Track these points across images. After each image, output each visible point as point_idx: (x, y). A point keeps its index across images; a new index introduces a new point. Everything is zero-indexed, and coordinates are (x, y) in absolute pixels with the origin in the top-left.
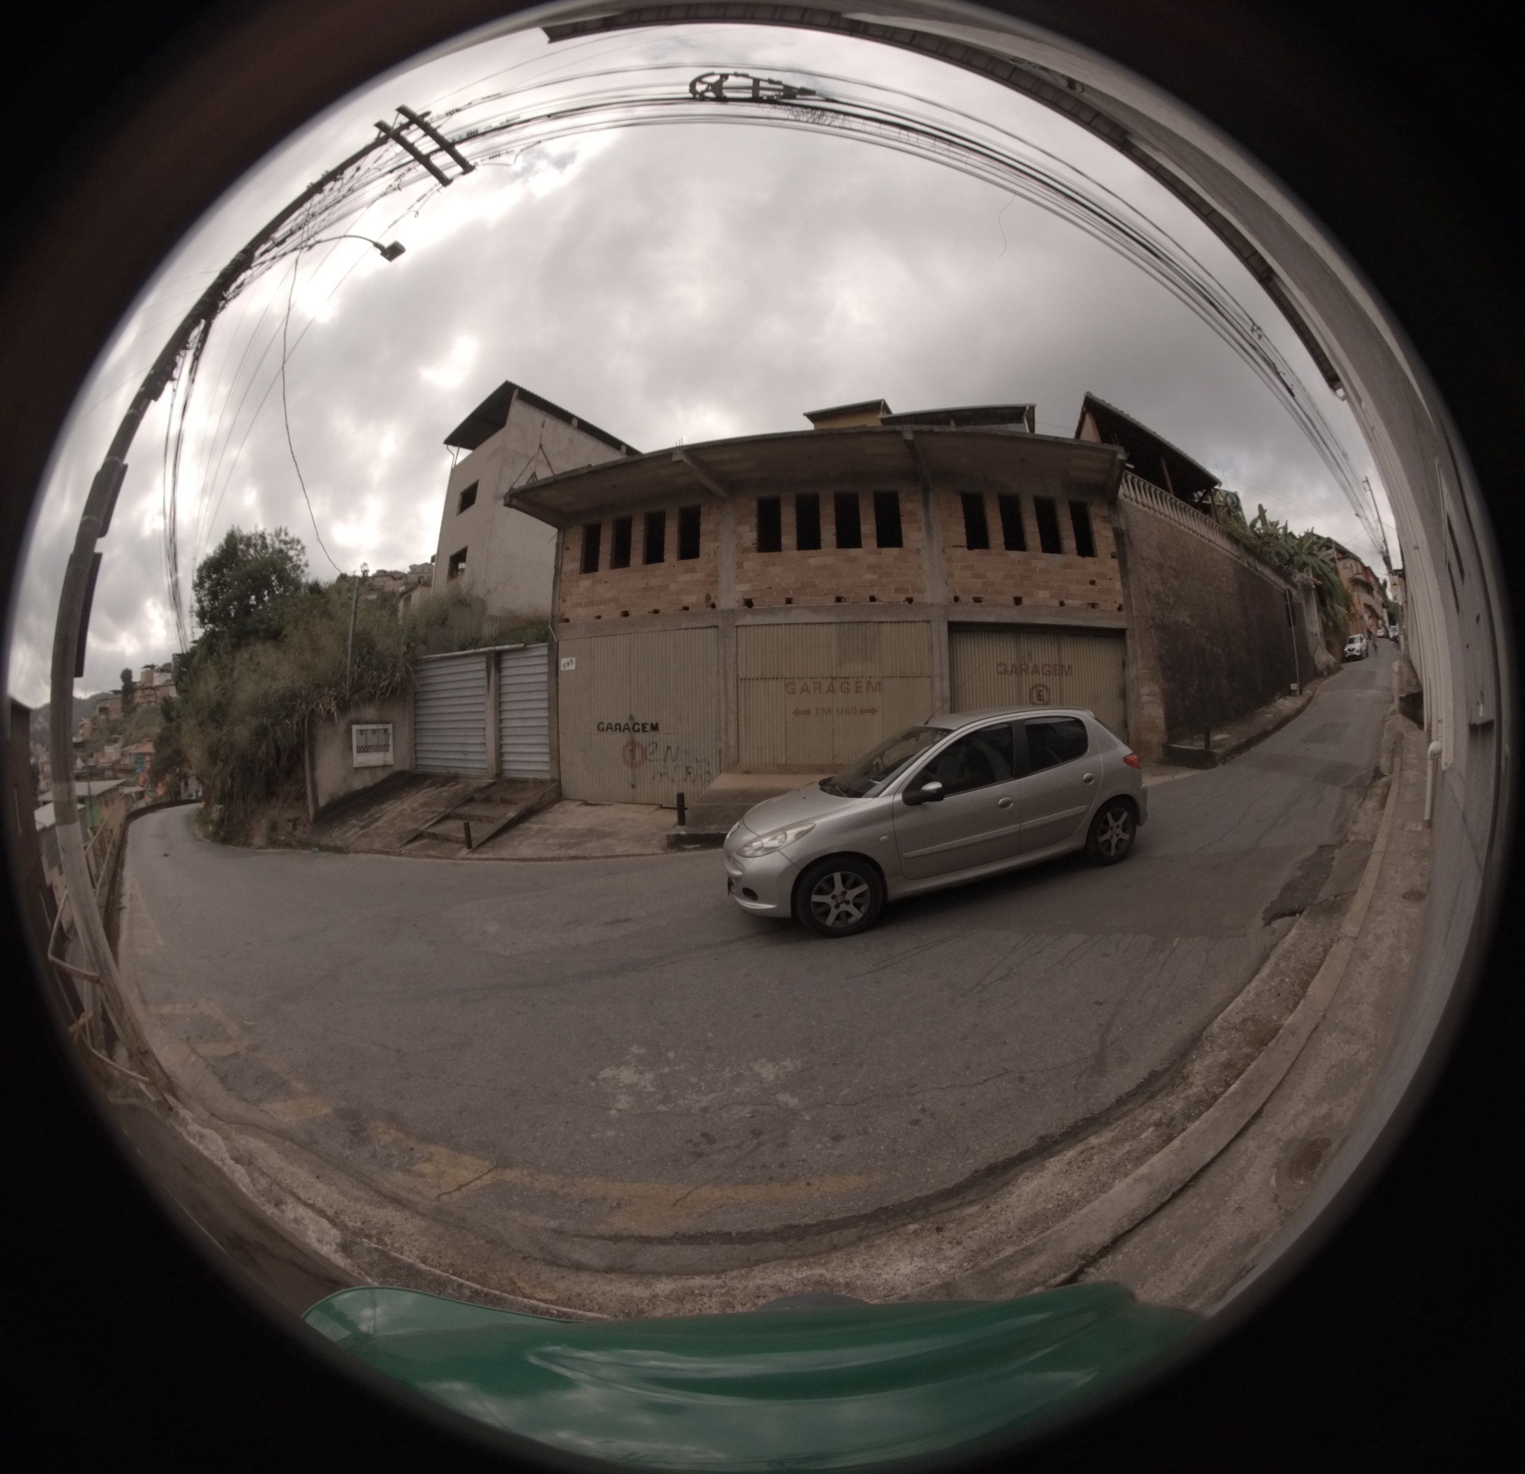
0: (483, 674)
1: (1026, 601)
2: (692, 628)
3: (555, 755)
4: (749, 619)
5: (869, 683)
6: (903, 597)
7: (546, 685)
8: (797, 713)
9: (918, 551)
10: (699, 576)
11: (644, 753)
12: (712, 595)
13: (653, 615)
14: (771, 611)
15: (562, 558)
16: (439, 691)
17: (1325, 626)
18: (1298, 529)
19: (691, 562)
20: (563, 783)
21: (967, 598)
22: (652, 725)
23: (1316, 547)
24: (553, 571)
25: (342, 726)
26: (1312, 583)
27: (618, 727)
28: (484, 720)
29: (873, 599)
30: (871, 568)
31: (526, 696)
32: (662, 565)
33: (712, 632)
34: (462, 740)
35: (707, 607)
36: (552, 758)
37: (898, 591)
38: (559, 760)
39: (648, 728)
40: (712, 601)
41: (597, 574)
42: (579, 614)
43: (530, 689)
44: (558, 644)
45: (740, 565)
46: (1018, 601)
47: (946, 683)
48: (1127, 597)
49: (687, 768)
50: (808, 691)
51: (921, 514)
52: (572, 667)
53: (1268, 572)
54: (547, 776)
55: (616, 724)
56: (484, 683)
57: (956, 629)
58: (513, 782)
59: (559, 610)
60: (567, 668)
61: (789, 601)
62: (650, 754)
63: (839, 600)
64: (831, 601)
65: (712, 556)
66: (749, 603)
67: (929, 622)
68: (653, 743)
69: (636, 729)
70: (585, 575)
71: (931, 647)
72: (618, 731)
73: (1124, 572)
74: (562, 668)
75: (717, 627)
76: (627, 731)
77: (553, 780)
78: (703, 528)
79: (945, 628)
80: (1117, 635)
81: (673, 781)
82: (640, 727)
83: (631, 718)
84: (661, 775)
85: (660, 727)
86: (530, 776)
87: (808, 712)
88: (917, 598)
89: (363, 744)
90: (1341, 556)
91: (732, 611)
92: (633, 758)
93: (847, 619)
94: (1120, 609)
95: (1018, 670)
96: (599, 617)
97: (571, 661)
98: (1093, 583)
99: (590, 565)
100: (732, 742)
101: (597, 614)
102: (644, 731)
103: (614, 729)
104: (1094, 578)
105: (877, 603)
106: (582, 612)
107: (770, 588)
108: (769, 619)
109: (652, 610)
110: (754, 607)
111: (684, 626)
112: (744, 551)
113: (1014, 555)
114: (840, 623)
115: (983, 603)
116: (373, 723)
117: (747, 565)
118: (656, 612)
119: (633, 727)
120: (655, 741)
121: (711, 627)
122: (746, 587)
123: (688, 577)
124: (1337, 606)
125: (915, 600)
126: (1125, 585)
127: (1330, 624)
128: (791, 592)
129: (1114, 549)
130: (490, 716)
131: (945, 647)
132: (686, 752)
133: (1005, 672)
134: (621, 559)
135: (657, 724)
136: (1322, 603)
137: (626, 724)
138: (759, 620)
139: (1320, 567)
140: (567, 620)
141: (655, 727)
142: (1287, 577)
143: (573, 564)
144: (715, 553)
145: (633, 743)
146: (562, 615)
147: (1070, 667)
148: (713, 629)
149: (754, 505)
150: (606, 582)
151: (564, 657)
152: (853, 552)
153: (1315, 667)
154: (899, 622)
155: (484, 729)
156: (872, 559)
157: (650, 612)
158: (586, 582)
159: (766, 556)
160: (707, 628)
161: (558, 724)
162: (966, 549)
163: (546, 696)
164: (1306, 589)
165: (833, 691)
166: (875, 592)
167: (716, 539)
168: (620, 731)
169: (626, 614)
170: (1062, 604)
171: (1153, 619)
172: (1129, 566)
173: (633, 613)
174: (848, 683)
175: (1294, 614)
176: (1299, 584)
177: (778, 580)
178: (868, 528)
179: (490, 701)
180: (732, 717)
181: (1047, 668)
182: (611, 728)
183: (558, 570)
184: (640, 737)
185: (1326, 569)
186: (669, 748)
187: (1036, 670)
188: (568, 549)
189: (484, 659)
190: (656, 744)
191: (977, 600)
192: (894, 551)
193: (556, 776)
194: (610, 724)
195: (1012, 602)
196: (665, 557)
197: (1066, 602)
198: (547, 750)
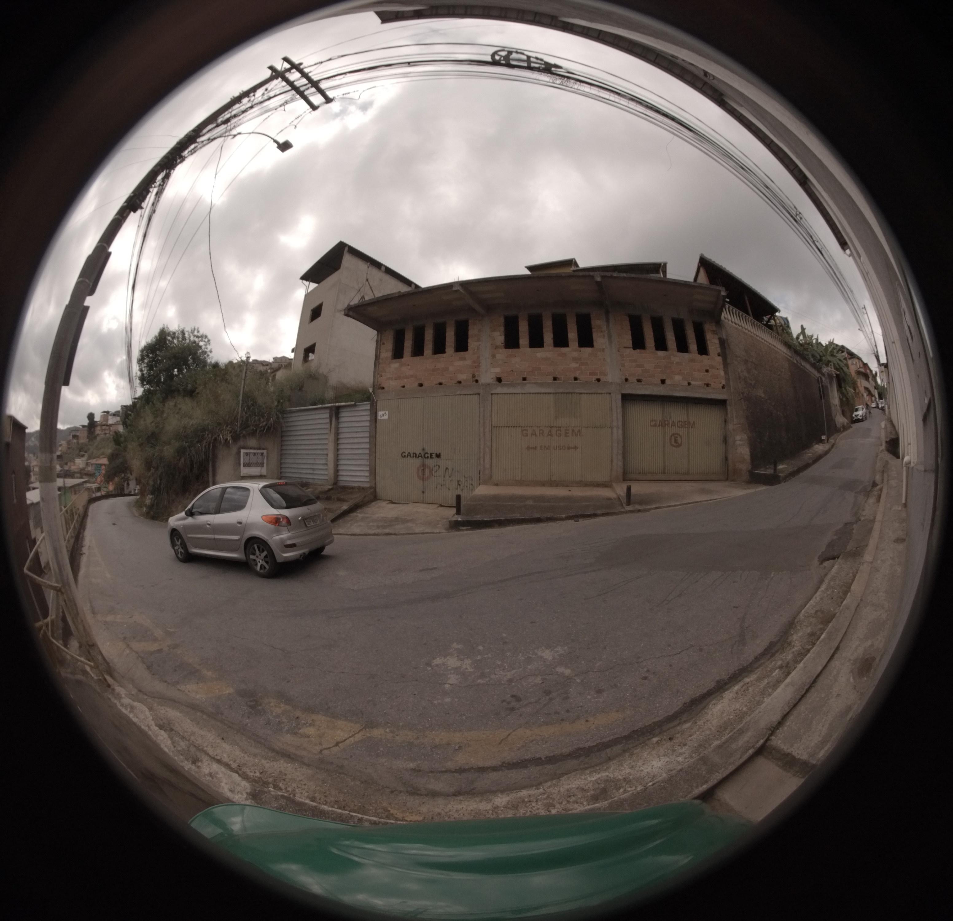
0: (328, 421)
1: (668, 382)
2: (463, 395)
3: (373, 472)
4: (499, 390)
5: (573, 431)
6: (594, 378)
7: (368, 428)
8: (528, 448)
9: (603, 350)
10: (468, 362)
11: (431, 471)
12: (476, 374)
13: (438, 386)
14: (513, 385)
15: (380, 350)
16: (296, 430)
17: (841, 400)
18: (824, 341)
19: (463, 354)
20: (378, 491)
21: (633, 379)
22: (436, 454)
23: (835, 351)
24: (374, 357)
25: (234, 450)
26: (834, 373)
27: (415, 455)
28: (327, 449)
29: (576, 379)
30: (575, 360)
31: (354, 435)
32: (444, 355)
33: (476, 397)
34: (312, 462)
35: (473, 382)
36: (371, 474)
37: (591, 374)
38: (375, 475)
39: (434, 456)
40: (476, 378)
41: (402, 360)
42: (391, 384)
43: (358, 430)
44: (377, 402)
45: (494, 356)
46: (663, 382)
47: (620, 432)
48: (727, 380)
49: (458, 481)
50: (535, 435)
51: (604, 328)
52: (386, 417)
53: (808, 366)
54: (367, 485)
55: (414, 453)
56: (328, 426)
57: (627, 398)
58: (345, 488)
59: (378, 382)
60: (382, 418)
61: (524, 379)
62: (435, 472)
63: (555, 379)
64: (550, 379)
65: (476, 350)
66: (499, 380)
67: (610, 393)
68: (437, 465)
69: (426, 457)
70: (395, 360)
71: (611, 409)
72: (415, 457)
73: (726, 364)
74: (379, 418)
75: (479, 394)
76: (420, 458)
77: (371, 488)
78: (470, 333)
79: (620, 397)
80: (722, 403)
81: (449, 489)
82: (429, 455)
83: (423, 449)
84: (441, 485)
85: (442, 456)
86: (356, 485)
87: (535, 448)
88: (603, 379)
89: (247, 461)
90: (850, 357)
91: (489, 384)
92: (424, 475)
93: (560, 391)
94: (723, 387)
95: (663, 424)
96: (404, 387)
97: (385, 413)
98: (707, 371)
99: (398, 354)
100: (488, 466)
101: (402, 385)
102: (431, 457)
103: (412, 455)
104: (708, 368)
105: (578, 381)
106: (392, 383)
107: (513, 371)
108: (512, 390)
109: (438, 383)
110: (502, 382)
111: (458, 393)
112: (497, 347)
113: (660, 353)
114: (556, 393)
115: (643, 383)
116: (255, 449)
117: (498, 356)
118: (440, 384)
119: (425, 455)
120: (438, 464)
121: (475, 394)
122: (498, 370)
123: (461, 363)
124: (848, 388)
125: (601, 380)
126: (726, 372)
127: (844, 399)
128: (526, 373)
129: (719, 350)
130: (331, 447)
131: (620, 410)
132: (458, 471)
133: (655, 425)
134: (418, 351)
135: (440, 454)
136: (840, 386)
137: (420, 453)
138: (505, 390)
139: (838, 364)
140: (383, 388)
141: (438, 456)
142: (819, 370)
143: (387, 353)
144: (478, 348)
145: (424, 465)
146: (380, 385)
147: (694, 423)
148: (477, 396)
149: (502, 320)
150: (408, 365)
151: (381, 411)
152: (564, 350)
153: (836, 425)
154: (592, 393)
155: (327, 455)
156: (575, 354)
157: (436, 384)
158: (395, 365)
159: (510, 351)
160: (473, 394)
161: (376, 452)
162: (632, 349)
163: (368, 435)
164: (830, 376)
165: (551, 435)
166: (577, 374)
167: (478, 340)
168: (416, 457)
169: (421, 385)
170: (689, 384)
171: (743, 393)
172: (728, 361)
173: (426, 384)
174: (561, 431)
175: (823, 392)
176: (826, 374)
177: (517, 366)
178: (573, 335)
179: (332, 437)
180: (487, 450)
181: (681, 423)
182: (410, 456)
183: (377, 357)
184: (430, 462)
185: (842, 365)
186: (447, 468)
187: (673, 424)
188: (384, 344)
189: (328, 411)
190: (439, 466)
191: (639, 381)
192: (589, 350)
193: (374, 486)
194: (409, 453)
195: (660, 382)
196: (446, 350)
197: (692, 382)
198: (368, 468)
